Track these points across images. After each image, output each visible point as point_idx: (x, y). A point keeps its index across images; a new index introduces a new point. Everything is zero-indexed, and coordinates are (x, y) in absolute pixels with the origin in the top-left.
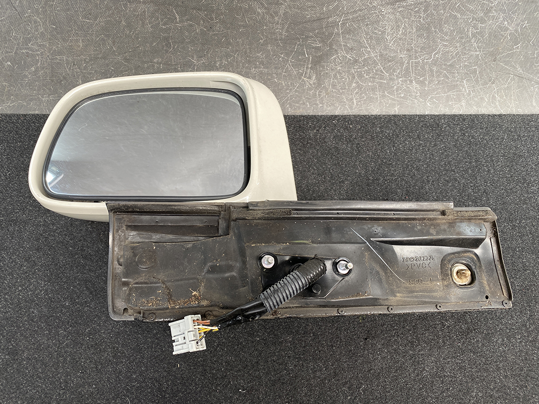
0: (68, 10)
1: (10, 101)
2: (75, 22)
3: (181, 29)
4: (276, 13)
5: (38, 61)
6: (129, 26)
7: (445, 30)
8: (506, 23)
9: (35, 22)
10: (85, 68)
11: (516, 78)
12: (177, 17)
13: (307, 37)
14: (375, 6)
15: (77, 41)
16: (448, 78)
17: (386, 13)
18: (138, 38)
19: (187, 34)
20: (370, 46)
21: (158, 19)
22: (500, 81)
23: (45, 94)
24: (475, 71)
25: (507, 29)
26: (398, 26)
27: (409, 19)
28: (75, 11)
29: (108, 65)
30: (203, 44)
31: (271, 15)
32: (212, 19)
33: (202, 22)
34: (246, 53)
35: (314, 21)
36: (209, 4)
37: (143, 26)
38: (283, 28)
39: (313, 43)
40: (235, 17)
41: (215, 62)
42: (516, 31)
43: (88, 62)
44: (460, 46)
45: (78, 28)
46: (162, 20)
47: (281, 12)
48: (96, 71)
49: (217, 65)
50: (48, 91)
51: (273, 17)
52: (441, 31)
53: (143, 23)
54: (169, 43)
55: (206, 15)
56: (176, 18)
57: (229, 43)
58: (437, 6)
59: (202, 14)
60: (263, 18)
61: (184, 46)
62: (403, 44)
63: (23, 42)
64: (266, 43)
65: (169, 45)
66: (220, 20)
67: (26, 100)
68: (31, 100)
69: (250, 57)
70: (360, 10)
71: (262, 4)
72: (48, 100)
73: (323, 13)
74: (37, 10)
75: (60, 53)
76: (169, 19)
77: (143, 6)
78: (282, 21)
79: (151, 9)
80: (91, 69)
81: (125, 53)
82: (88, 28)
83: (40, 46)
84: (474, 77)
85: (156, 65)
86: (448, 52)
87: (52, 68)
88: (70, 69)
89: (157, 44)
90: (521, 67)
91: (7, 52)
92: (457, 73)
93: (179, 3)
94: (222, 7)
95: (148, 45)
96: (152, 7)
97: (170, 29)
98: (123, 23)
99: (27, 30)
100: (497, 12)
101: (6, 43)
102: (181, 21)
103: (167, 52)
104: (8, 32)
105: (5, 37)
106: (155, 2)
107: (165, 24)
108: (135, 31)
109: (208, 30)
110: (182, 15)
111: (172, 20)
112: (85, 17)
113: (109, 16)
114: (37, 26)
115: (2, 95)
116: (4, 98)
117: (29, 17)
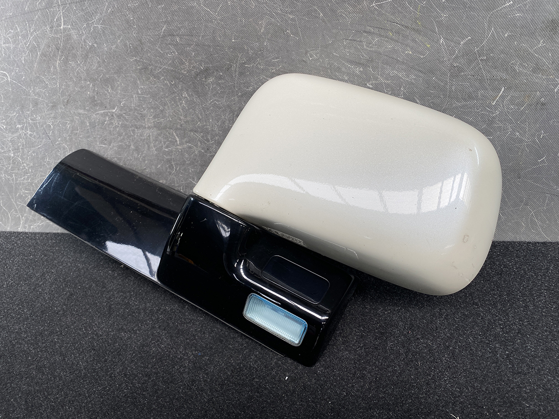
0: (89, 137)
1: (40, 221)
2: (94, 148)
3: (182, 151)
6: (137, 149)
8: (518, 134)
9: (64, 148)
12: (178, 139)
18: (144, 161)
19: (187, 156)
21: (161, 142)
22: (534, 202)
25: (521, 141)
28: (95, 138)
30: (202, 166)
32: (208, 141)
33: (199, 144)
36: (204, 126)
37: (149, 149)
42: (534, 142)
46: (165, 143)
53: (149, 146)
54: (172, 165)
55: (202, 137)
56: (176, 141)
59: (199, 136)
61: (185, 168)
65: (171, 167)
66: (215, 141)
74: (65, 138)
76: (171, 141)
77: (147, 132)
79: (155, 133)
82: (104, 152)
89: (162, 166)
90: (557, 185)
93: (179, 126)
94: (216, 129)
95: (153, 167)
96: (155, 132)
97: (172, 151)
98: (132, 147)
99: (57, 156)
100: (501, 122)
101: (41, 168)
102: (181, 144)
103: (170, 174)
104: (43, 158)
105: (41, 163)
106: (157, 126)
107: (167, 147)
108: (142, 154)
109: (206, 152)
110: (182, 137)
111: (174, 142)
112: (102, 142)
113: (121, 141)
114: (65, 152)
115: (34, 215)
116: (36, 218)
117: (59, 144)
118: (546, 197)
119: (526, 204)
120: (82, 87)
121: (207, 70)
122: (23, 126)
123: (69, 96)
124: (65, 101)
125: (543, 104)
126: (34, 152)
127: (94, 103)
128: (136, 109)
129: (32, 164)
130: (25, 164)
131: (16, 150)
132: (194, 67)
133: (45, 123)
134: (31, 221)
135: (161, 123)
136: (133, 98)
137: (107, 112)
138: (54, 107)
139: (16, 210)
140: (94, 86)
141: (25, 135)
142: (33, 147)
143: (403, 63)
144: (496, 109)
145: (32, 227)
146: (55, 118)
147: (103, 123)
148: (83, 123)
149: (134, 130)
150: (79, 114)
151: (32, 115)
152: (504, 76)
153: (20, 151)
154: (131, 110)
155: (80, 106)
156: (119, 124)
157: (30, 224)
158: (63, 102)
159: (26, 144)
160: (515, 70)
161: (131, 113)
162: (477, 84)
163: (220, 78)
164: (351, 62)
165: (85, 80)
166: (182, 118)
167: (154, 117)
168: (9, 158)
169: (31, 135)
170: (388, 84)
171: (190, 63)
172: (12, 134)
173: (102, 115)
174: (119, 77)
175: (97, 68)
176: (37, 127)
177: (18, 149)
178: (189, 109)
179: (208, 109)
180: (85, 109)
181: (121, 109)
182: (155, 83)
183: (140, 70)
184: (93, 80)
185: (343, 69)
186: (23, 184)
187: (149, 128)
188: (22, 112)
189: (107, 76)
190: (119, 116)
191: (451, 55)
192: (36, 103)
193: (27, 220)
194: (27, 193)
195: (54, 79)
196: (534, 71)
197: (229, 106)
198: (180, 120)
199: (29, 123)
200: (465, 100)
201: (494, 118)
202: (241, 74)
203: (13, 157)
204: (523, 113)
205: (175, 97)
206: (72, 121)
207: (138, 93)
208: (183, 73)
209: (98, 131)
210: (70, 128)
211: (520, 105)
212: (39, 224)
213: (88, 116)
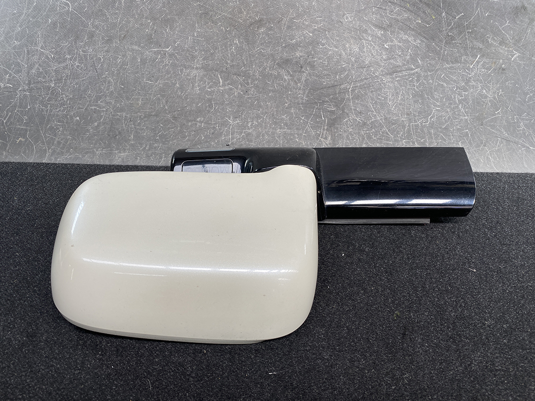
0: (137, 72)
1: (69, 154)
2: (140, 83)
3: (223, 92)
4: (299, 80)
5: (102, 116)
6: (182, 88)
7: (436, 97)
8: (484, 91)
9: (109, 82)
10: (139, 124)
11: (504, 142)
12: (221, 81)
13: (324, 102)
14: (377, 76)
15: (138, 99)
16: (445, 140)
17: (387, 82)
18: (187, 99)
19: (227, 96)
20: (375, 110)
21: (205, 83)
22: (490, 144)
23: (99, 148)
24: (467, 134)
25: (486, 97)
26: (397, 93)
27: (406, 87)
28: (143, 74)
29: (158, 122)
30: (239, 106)
31: (295, 81)
32: (248, 84)
33: (240, 86)
34: (273, 115)
35: (329, 87)
36: (247, 70)
37: (192, 89)
38: (304, 93)
39: (328, 107)
40: (266, 83)
41: (248, 122)
42: (494, 98)
43: (142, 119)
44: (450, 111)
45: (141, 88)
46: (209, 83)
47: (303, 79)
48: (147, 127)
49: (249, 125)
50: (103, 144)
51: (297, 84)
52: (433, 97)
53: (193, 86)
54: (212, 104)
55: (244, 80)
56: (220, 82)
57: (260, 106)
58: (427, 76)
59: (241, 79)
60: (288, 84)
61: (223, 108)
62: (403, 108)
63: (94, 99)
64: (290, 107)
65: (210, 106)
66: (254, 85)
67: (83, 153)
68: (87, 153)
69: (276, 119)
70: (366, 79)
71: (288, 71)
72: (101, 153)
73: (336, 81)
74: (113, 72)
75: (122, 110)
76: (214, 83)
77: (195, 72)
78: (304, 87)
79: (201, 74)
80: (144, 126)
81: (174, 112)
82: (149, 88)
83: (107, 103)
84: (467, 139)
85: (198, 124)
86: (441, 116)
87: (112, 123)
88: (126, 125)
89: (202, 105)
90: (506, 131)
91: (79, 108)
92: (452, 135)
93: (224, 69)
94: (257, 74)
95: (194, 105)
97: (213, 92)
98: (178, 85)
99: (100, 89)
100: (475, 82)
101: (80, 100)
102: (224, 85)
103: (209, 112)
104: (85, 91)
105: (82, 95)
106: (205, 68)
107: (210, 87)
108: (186, 92)
109: (244, 94)
110: (225, 79)
111: (217, 84)
112: (149, 79)
113: (167, 79)
114: (109, 86)
115: (63, 148)
116: (65, 151)
117: (105, 78)
118: (498, 140)
119: (485, 146)
120: (142, 24)
121: (261, 20)
122: (72, 57)
123: (127, 31)
124: (122, 36)
125: (503, 69)
126: (77, 84)
127: (150, 40)
128: (188, 50)
129: (71, 96)
130: (64, 96)
131: (59, 80)
132: (250, 17)
133: (96, 56)
134: (58, 153)
135: (209, 65)
136: (188, 39)
137: (161, 51)
138: (110, 41)
139: (43, 143)
140: (154, 24)
141: (72, 65)
142: (77, 78)
143: (413, 30)
144: (472, 71)
145: (59, 159)
146: (107, 51)
147: (154, 61)
148: (134, 58)
149: (182, 70)
150: (133, 50)
151: (84, 47)
152: (481, 46)
153: (62, 82)
154: (183, 50)
155: (136, 42)
156: (169, 62)
157: (57, 156)
158: (120, 36)
159: (70, 75)
160: (488, 42)
161: (183, 53)
162: (462, 51)
163: (271, 29)
164: (376, 26)
165: (147, 18)
166: (229, 62)
167: (204, 59)
168: (49, 87)
169: (78, 66)
170: (400, 46)
171: (248, 13)
172: (59, 63)
173: (155, 52)
174: (179, 18)
175: (161, 8)
176: (86, 59)
177: (61, 79)
178: (237, 55)
179: (253, 56)
180: (139, 46)
181: (175, 49)
182: (212, 28)
183: (202, 14)
184: (154, 19)
185: (369, 31)
186: (57, 115)
187: (197, 68)
188: (75, 42)
189: (169, 17)
190: (171, 55)
191: (448, 26)
192: (92, 36)
193: (54, 151)
194: (60, 125)
195: (116, 14)
196: (500, 44)
197: (272, 55)
198: (227, 63)
199: (79, 54)
200: (453, 63)
201: (470, 78)
202: (289, 27)
203: (53, 88)
204: (489, 75)
205: (227, 42)
206: (123, 56)
207: (193, 36)
208: (239, 22)
209: (148, 68)
210: (120, 62)
211: (488, 69)
212: (67, 156)
213: (141, 53)
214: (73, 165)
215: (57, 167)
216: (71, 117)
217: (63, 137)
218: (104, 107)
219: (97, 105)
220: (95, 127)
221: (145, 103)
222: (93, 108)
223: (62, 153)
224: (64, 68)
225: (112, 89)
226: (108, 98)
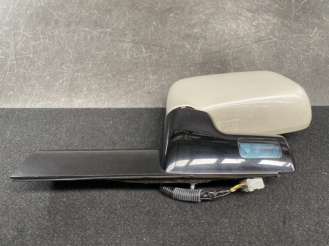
0: (88, 46)
1: (43, 101)
2: (90, 53)
3: (145, 58)
4: (196, 48)
5: (64, 76)
6: (118, 55)
7: (287, 57)
8: (320, 52)
9: (69, 53)
10: (90, 80)
12: (144, 50)
13: (213, 62)
14: (248, 44)
15: (88, 64)
17: (254, 48)
18: (121, 63)
19: (148, 60)
20: (247, 67)
21: (134, 51)
22: (324, 87)
23: (63, 97)
24: (308, 81)
25: (321, 56)
26: (262, 55)
27: (267, 51)
28: (92, 47)
29: (102, 79)
30: (156, 67)
31: (194, 49)
32: (162, 52)
33: (157, 53)
34: (179, 72)
35: (217, 52)
36: (162, 43)
37: (125, 56)
38: (200, 57)
39: (216, 66)
40: (174, 51)
41: (162, 77)
42: (327, 56)
43: (92, 77)
44: (297, 66)
45: (91, 56)
46: (136, 52)
47: (199, 47)
48: (95, 82)
49: (163, 79)
50: (66, 95)
51: (195, 50)
52: (285, 57)
53: (125, 54)
54: (138, 66)
55: (159, 49)
56: (143, 51)
57: (170, 66)
58: (282, 43)
59: (157, 49)
60: (189, 51)
61: (146, 68)
62: (265, 65)
63: (59, 65)
64: (190, 66)
65: (137, 67)
66: (166, 52)
67: (52, 101)
68: (55, 101)
69: (181, 74)
70: (241, 46)
71: (189, 42)
72: (64, 101)
73: (221, 48)
74: (72, 46)
75: (78, 71)
76: (139, 51)
77: (126, 44)
78: (199, 52)
80: (93, 82)
81: (113, 72)
82: (96, 56)
83: (68, 67)
84: (308, 84)
85: (129, 79)
86: (291, 70)
87: (72, 80)
88: (81, 81)
89: (131, 67)
91: (49, 71)
92: (299, 82)
93: (146, 42)
94: (168, 45)
95: (126, 67)
96: (131, 45)
97: (139, 58)
98: (115, 54)
99: (63, 58)
100: (314, 46)
101: (50, 66)
102: (146, 53)
103: (136, 72)
104: (53, 59)
105: (51, 62)
106: (133, 42)
107: (136, 55)
108: (121, 58)
109: (160, 58)
110: (146, 49)
111: (141, 52)
112: (96, 50)
113: (108, 50)
114: (69, 56)
115: (39, 98)
116: (40, 99)
117: (66, 50)
119: (320, 88)
120: (90, 14)
121: (171, 8)
122: (44, 37)
123: (81, 18)
124: (78, 21)
126: (47, 55)
127: (96, 24)
128: (122, 30)
129: (44, 63)
130: (39, 63)
131: (35, 53)
132: (163, 6)
133: (60, 36)
134: (36, 102)
135: (136, 39)
136: (122, 22)
137: (103, 31)
138: (69, 25)
139: (26, 95)
140: (98, 13)
141: (44, 42)
142: (47, 51)
143: (273, 12)
144: (312, 39)
145: (36, 105)
146: (68, 32)
147: (99, 38)
148: (86, 37)
149: (118, 43)
150: (85, 31)
151: (52, 30)
152: (318, 22)
153: (38, 54)
154: (118, 30)
155: (87, 25)
156: (109, 39)
158: (76, 22)
159: (43, 49)
160: (323, 19)
161: (118, 32)
162: (305, 25)
163: (177, 14)
164: (247, 10)
165: (94, 9)
166: (149, 37)
167: (132, 36)
168: (29, 58)
169: (48, 43)
170: (264, 24)
171: (162, 4)
172: (35, 41)
173: (99, 32)
174: (115, 9)
176: (54, 38)
177: (37, 52)
178: (154, 32)
179: (166, 33)
180: (89, 28)
181: (113, 29)
182: (138, 15)
183: (130, 5)
184: (98, 10)
185: (243, 14)
186: (35, 76)
187: (128, 42)
188: (46, 27)
189: (108, 8)
190: (110, 34)
191: (296, 9)
192: (57, 22)
193: (33, 100)
194: (37, 83)
195: (73, 6)
197: (178, 31)
198: (148, 38)
199: (49, 35)
200: (299, 34)
201: (310, 43)
202: (190, 13)
203: (31, 58)
204: (323, 41)
205: (148, 24)
206: (79, 35)
207: (125, 20)
208: (156, 10)
209: (95, 43)
210: (76, 40)
211: (323, 37)
212: (42, 103)
213: (90, 33)
214: (46, 109)
215: (36, 110)
216: (44, 77)
217: (39, 90)
218: (66, 70)
219: (61, 69)
220: (60, 83)
221: (93, 67)
222: (59, 70)
223: (39, 101)
224: (39, 44)
225: (71, 57)
226: (68, 64)
